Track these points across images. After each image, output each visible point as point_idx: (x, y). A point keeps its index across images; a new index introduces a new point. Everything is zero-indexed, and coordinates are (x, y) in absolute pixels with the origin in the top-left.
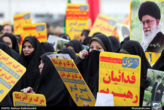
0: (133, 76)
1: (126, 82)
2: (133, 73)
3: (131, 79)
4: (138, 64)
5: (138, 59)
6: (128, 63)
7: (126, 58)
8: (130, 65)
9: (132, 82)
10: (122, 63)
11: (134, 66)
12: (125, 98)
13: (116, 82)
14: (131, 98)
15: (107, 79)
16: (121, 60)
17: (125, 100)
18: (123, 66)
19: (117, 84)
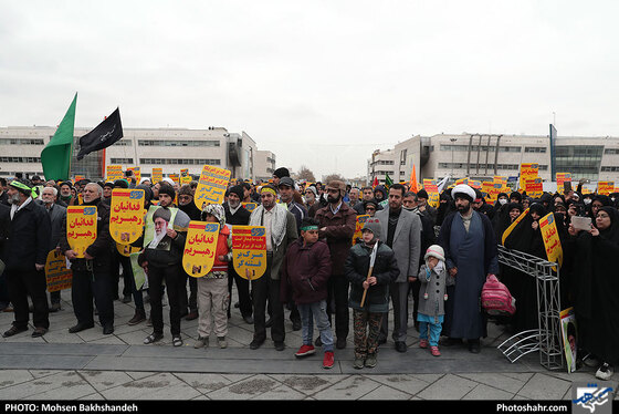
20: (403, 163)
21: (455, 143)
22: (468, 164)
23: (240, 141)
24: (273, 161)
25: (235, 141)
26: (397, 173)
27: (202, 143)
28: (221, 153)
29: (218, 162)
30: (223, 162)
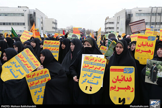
0: (130, 78)
1: (126, 81)
2: (130, 76)
3: (129, 79)
4: (133, 71)
5: (133, 68)
6: (127, 71)
7: (126, 68)
8: (128, 72)
9: (130, 81)
10: (123, 71)
11: (131, 72)
12: (126, 90)
13: (120, 82)
14: (130, 89)
15: (115, 80)
16: (123, 70)
17: (126, 91)
18: (124, 73)
19: (121, 83)
20: (118, 23)
21: (141, 12)
22: (150, 23)
23: (35, 13)
24: (56, 24)
25: (32, 13)
26: (115, 28)
27: (14, 14)
28: (25, 19)
29: (24, 24)
30: (26, 24)
